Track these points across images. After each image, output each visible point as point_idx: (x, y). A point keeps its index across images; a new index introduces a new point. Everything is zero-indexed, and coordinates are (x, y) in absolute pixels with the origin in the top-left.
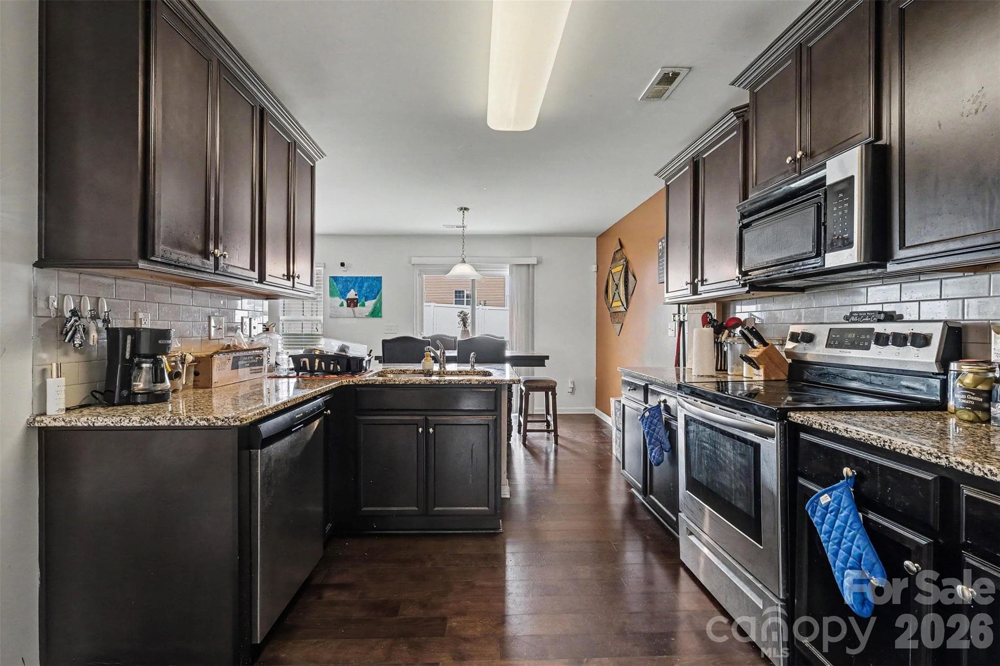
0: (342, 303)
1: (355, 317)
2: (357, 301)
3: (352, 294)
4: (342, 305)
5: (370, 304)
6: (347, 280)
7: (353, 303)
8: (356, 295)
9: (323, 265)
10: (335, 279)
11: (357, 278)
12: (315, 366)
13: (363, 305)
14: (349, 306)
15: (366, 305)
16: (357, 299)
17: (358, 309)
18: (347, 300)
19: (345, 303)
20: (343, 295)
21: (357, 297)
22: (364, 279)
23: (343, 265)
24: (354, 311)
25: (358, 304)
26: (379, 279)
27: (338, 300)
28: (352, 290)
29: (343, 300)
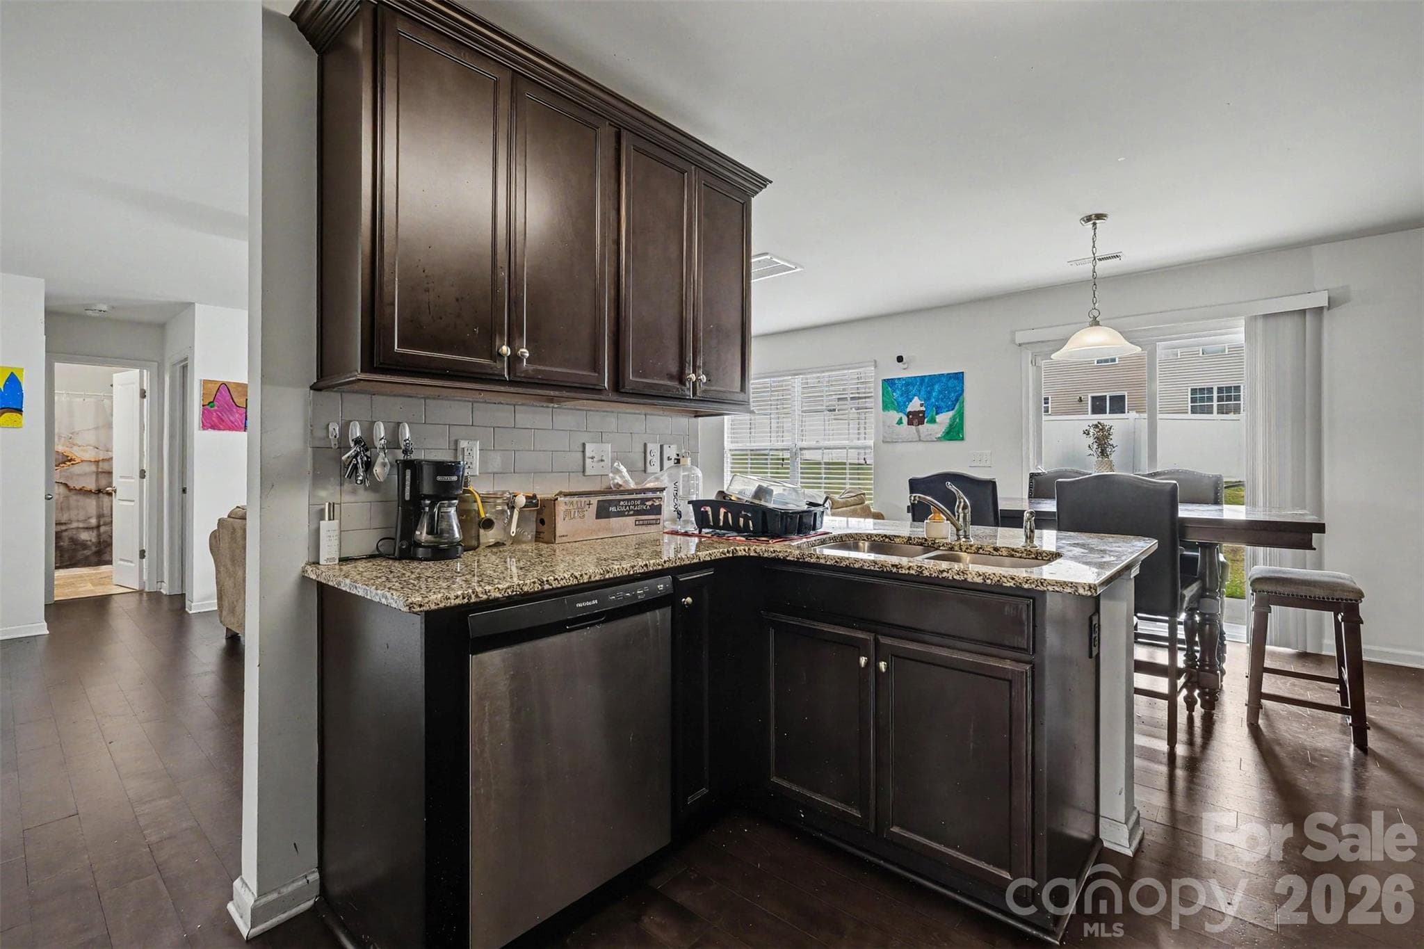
0: (901, 419)
1: (920, 440)
2: (924, 414)
3: (915, 405)
4: (900, 422)
5: (944, 418)
6: (909, 382)
7: (916, 419)
8: (922, 405)
9: (873, 363)
10: (889, 383)
11: (923, 378)
12: (720, 519)
13: (933, 421)
14: (910, 423)
15: (937, 420)
16: (923, 412)
17: (926, 428)
18: (908, 414)
19: (905, 420)
20: (900, 408)
21: (923, 409)
22: (934, 379)
23: (900, 359)
24: (918, 431)
25: (926, 420)
26: (959, 377)
27: (895, 415)
28: (916, 398)
29: (901, 415)
